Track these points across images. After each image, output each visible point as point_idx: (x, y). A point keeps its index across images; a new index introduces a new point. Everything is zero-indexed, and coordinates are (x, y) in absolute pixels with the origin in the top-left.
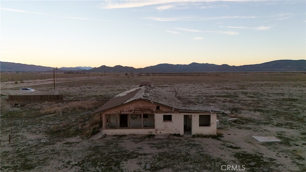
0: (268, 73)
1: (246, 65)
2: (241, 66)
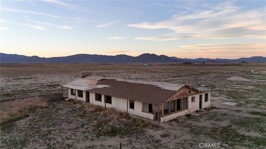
0: (76, 64)
1: (55, 57)
2: (50, 58)
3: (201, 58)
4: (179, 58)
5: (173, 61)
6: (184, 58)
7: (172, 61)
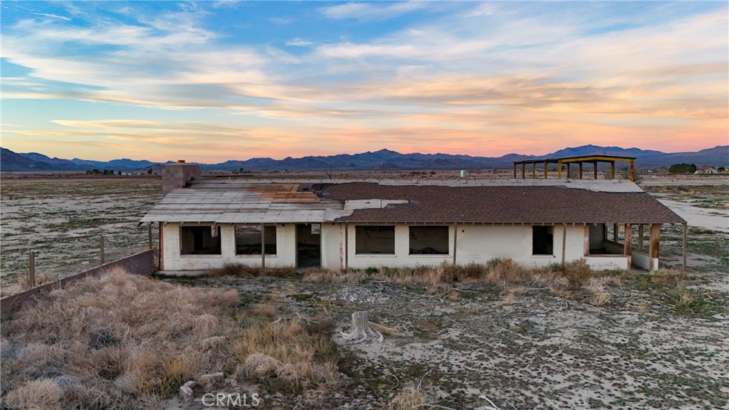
3: (124, 160)
4: (55, 158)
5: (34, 168)
6: (70, 158)
7: (30, 166)
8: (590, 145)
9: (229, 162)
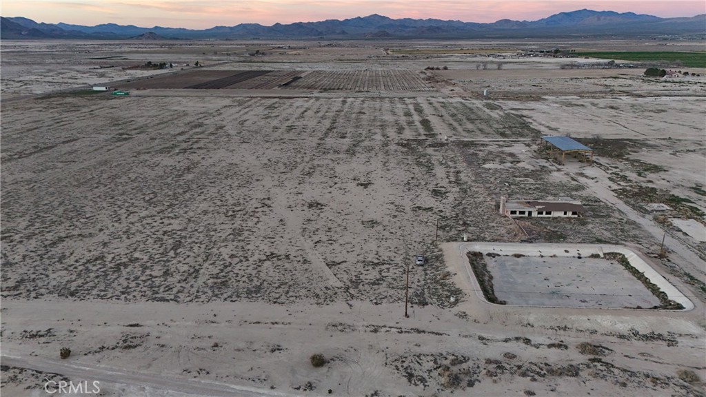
8: (585, 10)
9: (217, 27)
